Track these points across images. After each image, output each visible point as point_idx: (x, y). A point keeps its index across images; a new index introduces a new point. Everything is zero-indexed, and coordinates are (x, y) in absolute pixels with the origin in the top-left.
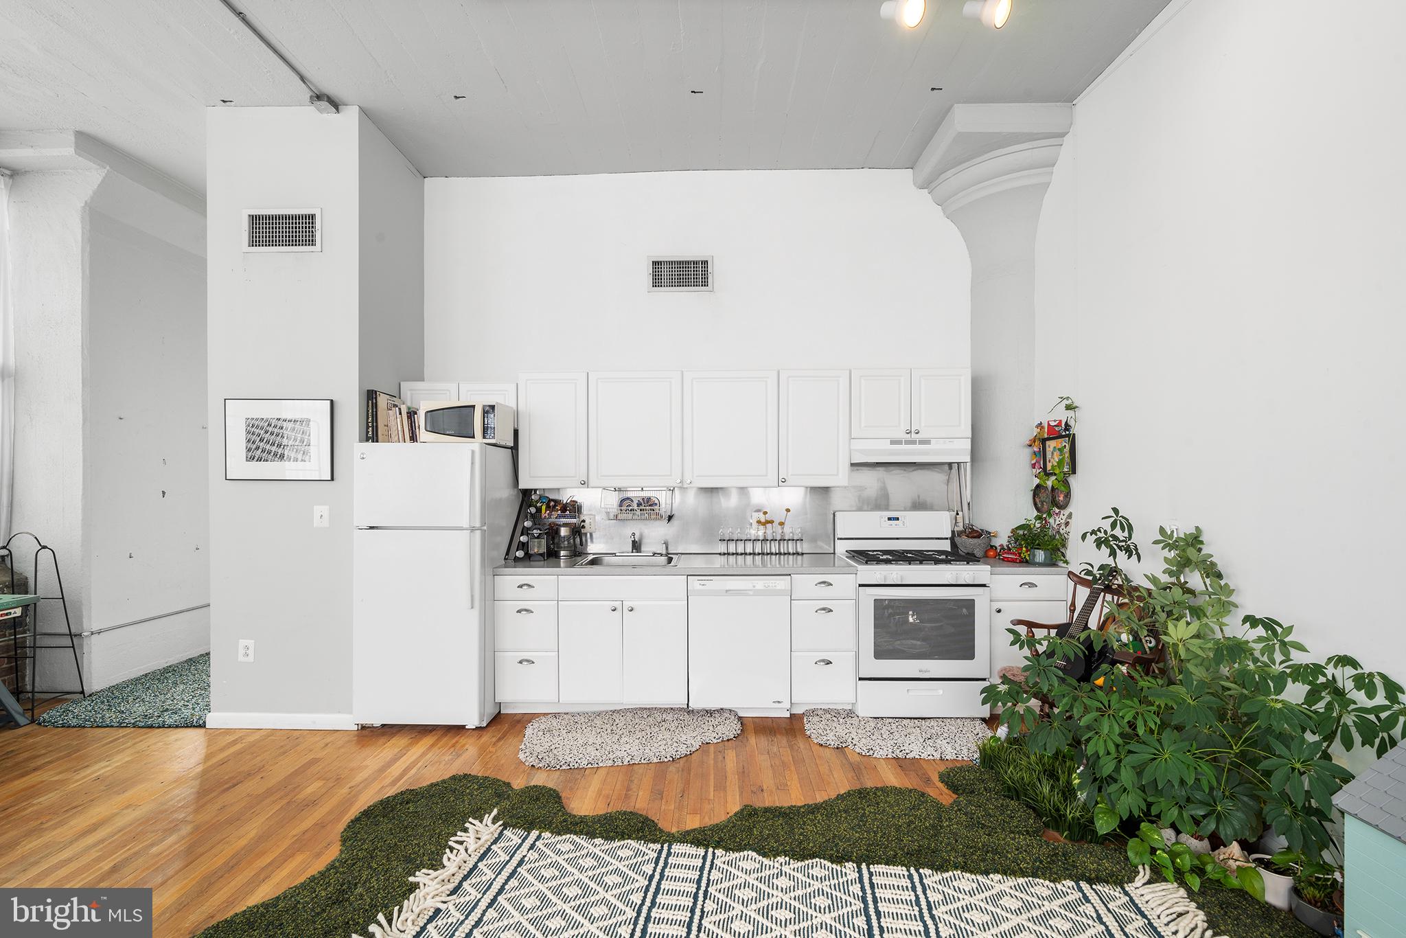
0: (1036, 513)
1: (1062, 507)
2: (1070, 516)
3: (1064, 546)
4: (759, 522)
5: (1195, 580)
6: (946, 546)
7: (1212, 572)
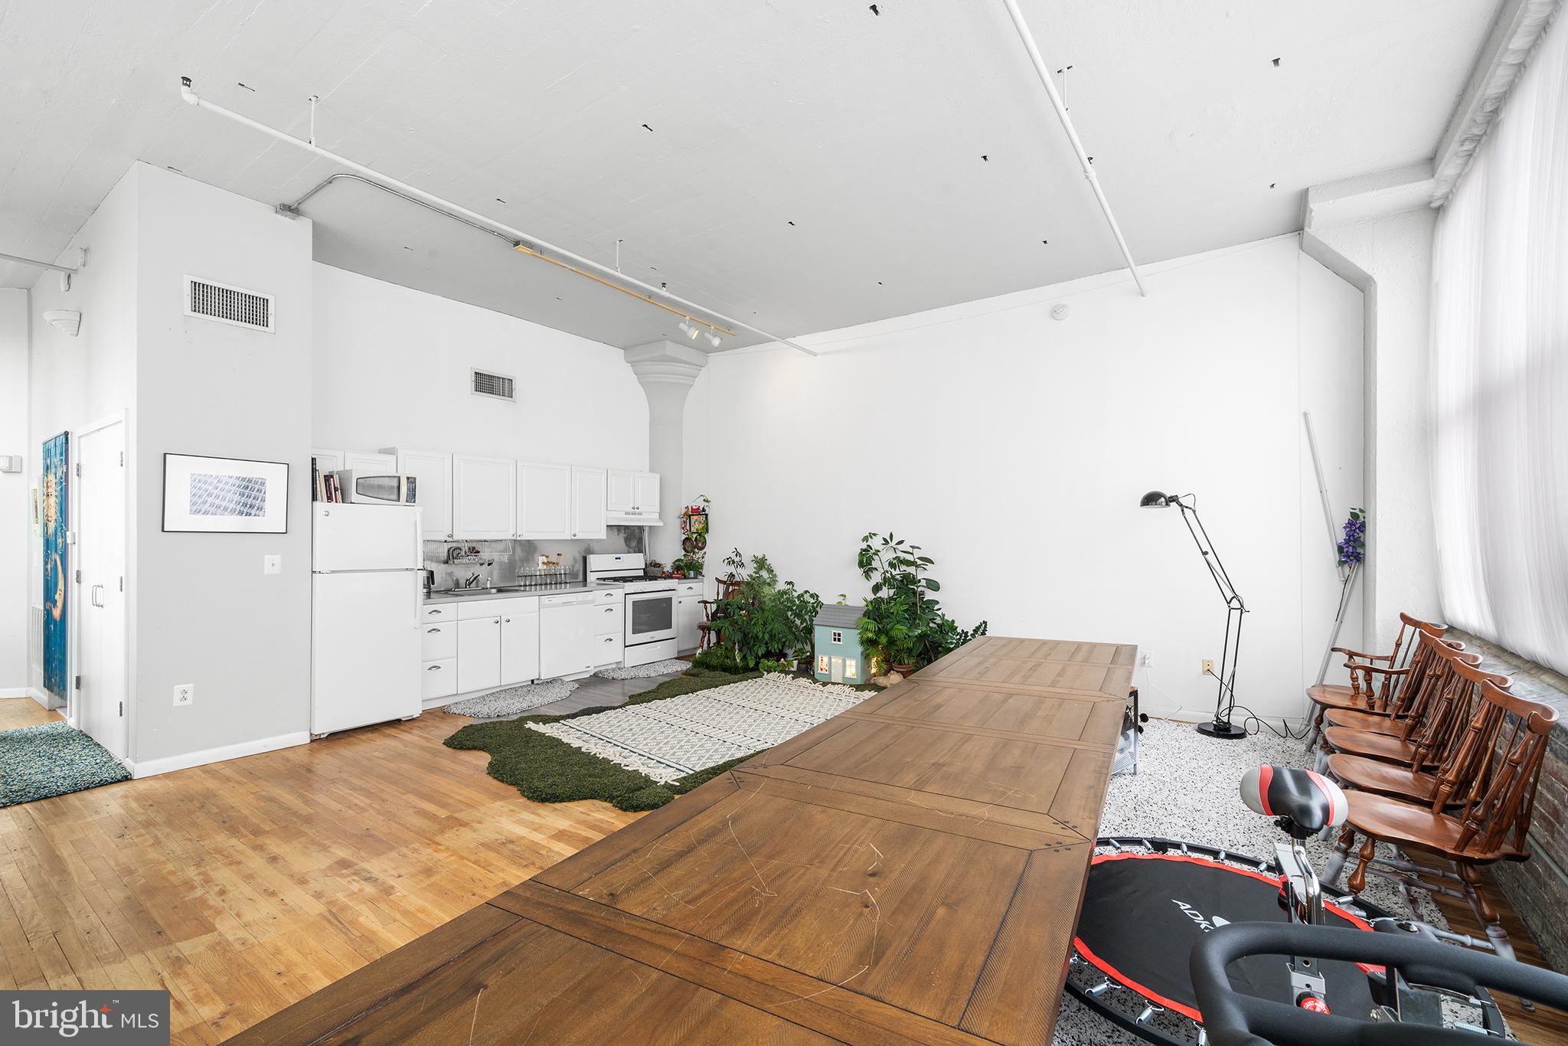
0: (684, 553)
1: (701, 549)
2: (705, 553)
3: (702, 568)
4: (543, 563)
5: (764, 574)
6: (641, 573)
7: (770, 571)
